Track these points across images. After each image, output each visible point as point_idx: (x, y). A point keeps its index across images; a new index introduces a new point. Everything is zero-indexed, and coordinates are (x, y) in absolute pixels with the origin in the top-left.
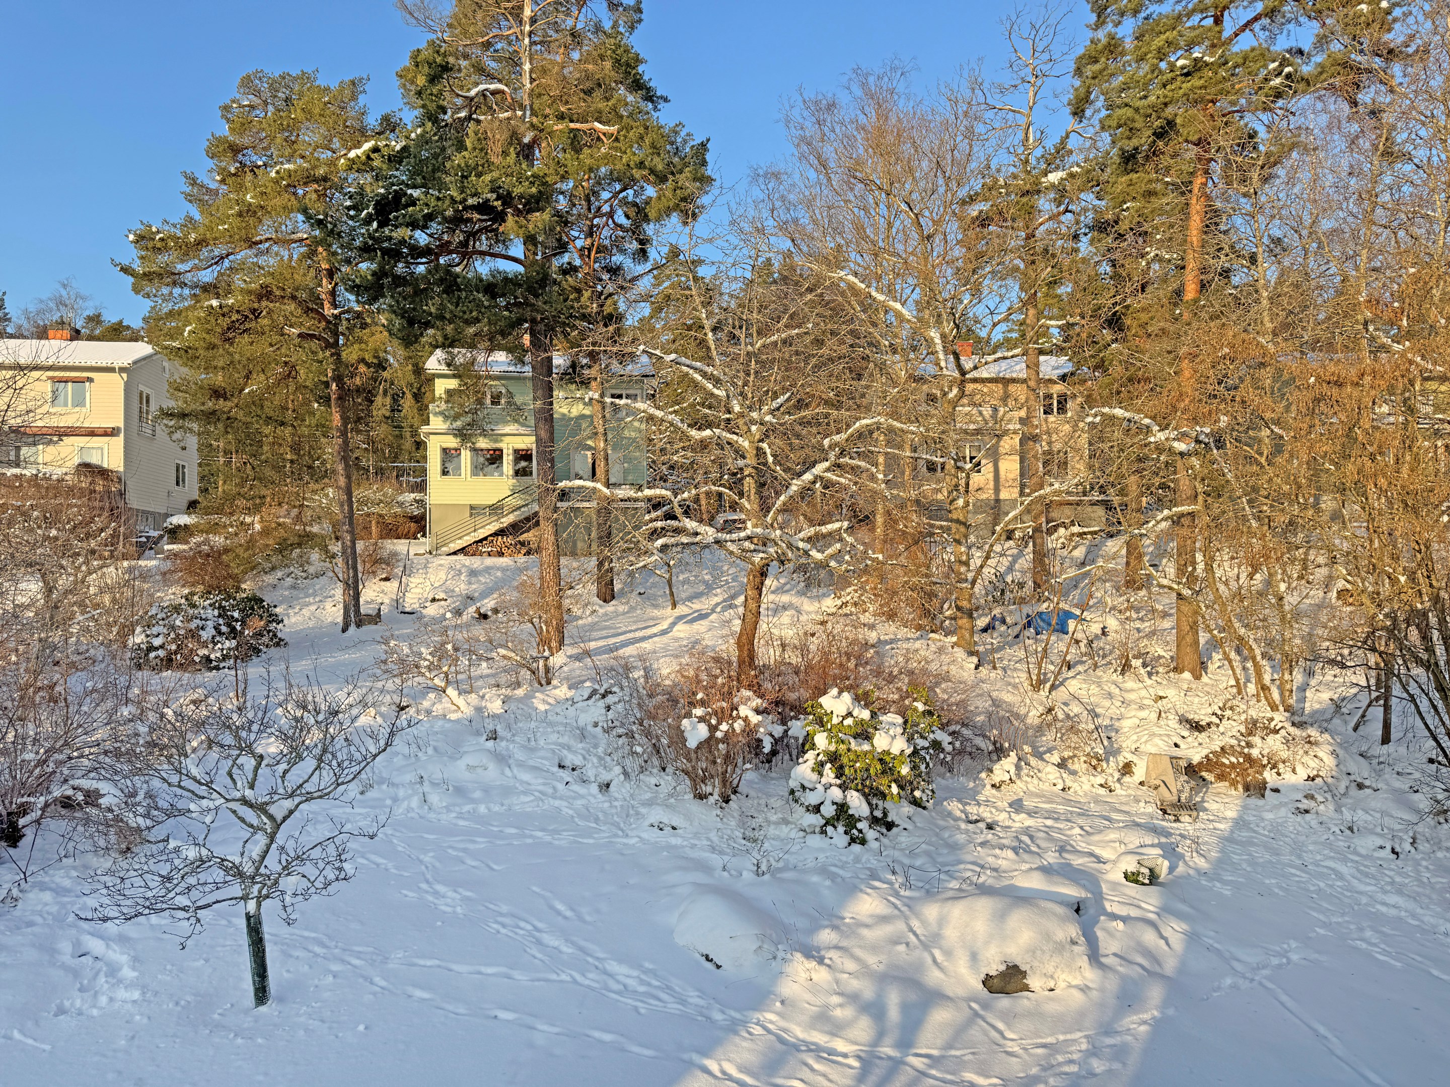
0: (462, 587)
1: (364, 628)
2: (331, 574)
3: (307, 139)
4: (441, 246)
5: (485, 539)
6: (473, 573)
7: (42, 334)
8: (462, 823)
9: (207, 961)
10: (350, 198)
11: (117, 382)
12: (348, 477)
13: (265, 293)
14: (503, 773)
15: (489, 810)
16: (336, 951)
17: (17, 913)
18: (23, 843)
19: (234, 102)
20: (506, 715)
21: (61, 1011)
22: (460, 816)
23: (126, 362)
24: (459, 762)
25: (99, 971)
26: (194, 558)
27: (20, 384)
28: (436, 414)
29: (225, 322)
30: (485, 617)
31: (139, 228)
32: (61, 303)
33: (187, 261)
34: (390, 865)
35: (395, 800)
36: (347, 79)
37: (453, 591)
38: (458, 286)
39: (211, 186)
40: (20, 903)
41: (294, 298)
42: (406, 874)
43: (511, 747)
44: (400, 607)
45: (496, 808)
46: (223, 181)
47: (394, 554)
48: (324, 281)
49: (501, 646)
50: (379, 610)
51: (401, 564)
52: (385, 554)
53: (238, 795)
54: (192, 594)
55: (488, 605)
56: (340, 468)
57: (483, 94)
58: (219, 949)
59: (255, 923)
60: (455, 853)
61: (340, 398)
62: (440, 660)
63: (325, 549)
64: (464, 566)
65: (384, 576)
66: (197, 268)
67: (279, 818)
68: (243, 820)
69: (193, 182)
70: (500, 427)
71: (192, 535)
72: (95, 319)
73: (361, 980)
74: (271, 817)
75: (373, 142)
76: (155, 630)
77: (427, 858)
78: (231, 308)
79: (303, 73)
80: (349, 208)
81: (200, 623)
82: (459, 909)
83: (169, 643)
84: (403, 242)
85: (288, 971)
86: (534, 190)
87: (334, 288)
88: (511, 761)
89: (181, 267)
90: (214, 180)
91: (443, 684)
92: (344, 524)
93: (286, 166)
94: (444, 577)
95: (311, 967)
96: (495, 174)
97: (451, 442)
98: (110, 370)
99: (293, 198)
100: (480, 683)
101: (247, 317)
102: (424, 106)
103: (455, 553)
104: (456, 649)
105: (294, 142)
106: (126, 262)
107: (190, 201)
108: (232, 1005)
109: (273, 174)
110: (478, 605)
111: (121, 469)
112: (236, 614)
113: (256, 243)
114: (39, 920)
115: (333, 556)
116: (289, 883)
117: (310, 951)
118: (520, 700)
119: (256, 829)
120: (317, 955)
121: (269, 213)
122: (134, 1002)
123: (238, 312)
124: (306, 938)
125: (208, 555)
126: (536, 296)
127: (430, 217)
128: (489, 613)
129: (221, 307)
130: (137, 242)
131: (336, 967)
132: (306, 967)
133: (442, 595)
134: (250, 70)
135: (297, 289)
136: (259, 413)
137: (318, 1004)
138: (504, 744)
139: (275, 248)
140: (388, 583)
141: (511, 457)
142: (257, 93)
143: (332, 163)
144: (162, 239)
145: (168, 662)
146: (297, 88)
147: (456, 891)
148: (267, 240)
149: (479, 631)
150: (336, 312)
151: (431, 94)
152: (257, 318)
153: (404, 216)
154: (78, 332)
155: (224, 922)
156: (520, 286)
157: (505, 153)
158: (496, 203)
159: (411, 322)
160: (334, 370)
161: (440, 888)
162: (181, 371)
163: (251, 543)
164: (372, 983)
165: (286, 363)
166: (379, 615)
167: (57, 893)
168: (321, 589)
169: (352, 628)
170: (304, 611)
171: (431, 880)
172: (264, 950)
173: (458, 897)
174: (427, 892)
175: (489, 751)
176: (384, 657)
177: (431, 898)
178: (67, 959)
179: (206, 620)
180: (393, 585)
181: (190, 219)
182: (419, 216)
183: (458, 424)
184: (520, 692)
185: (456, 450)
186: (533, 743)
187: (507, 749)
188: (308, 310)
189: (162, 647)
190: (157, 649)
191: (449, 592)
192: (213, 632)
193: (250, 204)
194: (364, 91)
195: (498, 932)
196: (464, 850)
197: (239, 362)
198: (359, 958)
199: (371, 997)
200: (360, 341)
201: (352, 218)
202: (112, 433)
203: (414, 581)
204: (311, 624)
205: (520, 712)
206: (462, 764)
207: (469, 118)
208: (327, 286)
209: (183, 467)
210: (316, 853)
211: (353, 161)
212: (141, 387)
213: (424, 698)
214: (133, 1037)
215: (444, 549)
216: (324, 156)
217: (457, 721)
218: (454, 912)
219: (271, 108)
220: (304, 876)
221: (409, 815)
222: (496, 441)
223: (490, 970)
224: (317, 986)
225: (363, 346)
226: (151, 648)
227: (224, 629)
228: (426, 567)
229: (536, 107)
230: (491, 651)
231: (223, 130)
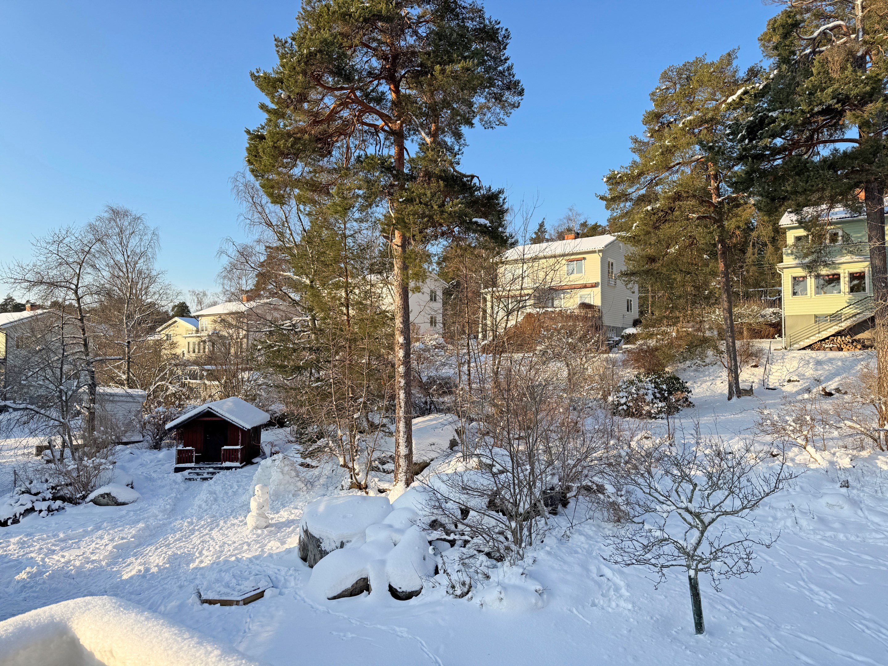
0: (810, 372)
1: (743, 398)
2: (719, 363)
3: (700, 97)
4: (794, 144)
5: (828, 338)
6: (819, 363)
7: (561, 237)
8: (826, 544)
9: (666, 597)
10: (729, 128)
11: (597, 258)
12: (730, 302)
13: (678, 197)
14: (856, 513)
15: (847, 538)
16: (744, 612)
17: (569, 544)
18: (569, 506)
19: (657, 89)
20: (854, 470)
21: (594, 605)
22: (824, 538)
23: (601, 246)
24: (820, 500)
25: (610, 587)
26: (638, 353)
27: (557, 268)
28: (788, 255)
29: (654, 218)
30: (830, 394)
31: (608, 173)
32: (569, 219)
33: (633, 186)
34: (775, 563)
35: (775, 518)
36: (725, 53)
37: (804, 375)
38: (808, 169)
39: (645, 141)
40: (570, 539)
41: (694, 196)
42: (787, 571)
43: (862, 495)
44: (766, 385)
45: (853, 538)
46: (652, 136)
47: (761, 351)
48: (712, 181)
49: (848, 419)
50: (752, 386)
51: (765, 356)
52: (754, 349)
53: (684, 506)
54: (639, 374)
55: (831, 386)
56: (724, 296)
57: (824, 33)
58: (672, 591)
59: (694, 583)
60: (823, 565)
61: (724, 253)
62: (801, 426)
63: (716, 348)
64: (812, 358)
65: (754, 364)
66: (638, 189)
67: (707, 522)
68: (685, 520)
69: (636, 141)
70: (837, 258)
71: (637, 340)
72: (584, 225)
73: (762, 637)
74: (702, 521)
75: (744, 88)
76: (621, 394)
77: (803, 564)
78: (659, 209)
79: (697, 58)
80: (728, 135)
81: (645, 391)
82: (830, 606)
83: (629, 402)
84: (766, 148)
85: (714, 617)
86: (868, 88)
87: (718, 185)
88: (862, 505)
89: (630, 190)
90: (647, 137)
91: (804, 443)
92: (728, 331)
93: (688, 118)
94: (797, 366)
95: (728, 618)
96: (836, 86)
97: (800, 272)
98: (593, 252)
99: (693, 137)
100: (831, 443)
101: (667, 212)
102: (779, 55)
103: (804, 349)
104: (812, 419)
105: (692, 102)
106: (602, 194)
107: (634, 152)
108: (682, 628)
109: (681, 125)
110: (824, 385)
111: (600, 304)
112: (664, 387)
113: (670, 168)
114: (580, 551)
115: (722, 352)
116: (716, 565)
117: (727, 608)
118: (865, 459)
119: (692, 527)
120: (732, 612)
121: (679, 149)
122: (629, 610)
123: (662, 211)
124: (724, 599)
125: (646, 351)
126: (871, 163)
127: (786, 127)
128: (833, 392)
129: (652, 210)
130: (607, 181)
131: (745, 623)
132: (725, 618)
133: (795, 378)
134: (666, 68)
135: (695, 191)
136: (675, 268)
137: (734, 644)
138: (855, 491)
139: (682, 168)
140: (756, 369)
141: (847, 279)
142: (670, 80)
143: (717, 108)
144: (620, 177)
145: (628, 413)
146: (693, 69)
147: (826, 593)
148: (677, 164)
149: (827, 405)
150: (720, 199)
151: (785, 46)
152: (672, 212)
153: (767, 131)
154: (578, 234)
155: (673, 576)
156: (857, 158)
157: (843, 69)
158: (836, 106)
159: (773, 200)
160: (719, 236)
161: (813, 587)
162: (632, 249)
163: (670, 345)
164: (769, 640)
165: (690, 236)
166: (751, 389)
167: (587, 538)
168: (713, 372)
169: (735, 399)
170: (703, 385)
171: (806, 580)
172: (700, 601)
173: (829, 597)
174: (804, 588)
175: (843, 495)
176: (761, 422)
177: (807, 593)
178: (594, 576)
179: (648, 389)
180: (760, 371)
181: (634, 162)
182: (778, 129)
183: (807, 260)
184: (865, 454)
185: (803, 277)
186: (880, 494)
187: (858, 496)
188: (702, 202)
189: (625, 404)
190: (622, 405)
191: (802, 376)
192: (653, 397)
193: (668, 146)
194: (737, 57)
195: (864, 631)
196: (830, 564)
197: (663, 240)
198: (759, 621)
199: (770, 650)
200: (737, 215)
201: (731, 140)
202: (595, 285)
203: (775, 368)
204: (708, 394)
205: (866, 468)
206: (823, 501)
207: (814, 52)
208: (713, 184)
209: (631, 301)
210: (731, 549)
211: (730, 104)
212: (609, 259)
213: (790, 451)
214: (630, 631)
215: (795, 346)
216: (711, 105)
217: (816, 470)
218: (826, 607)
219: (678, 86)
220: (725, 563)
221: (786, 531)
222: (835, 268)
223: (859, 658)
224: (733, 632)
225: (739, 218)
226: (619, 404)
227: (658, 395)
228: (783, 358)
229: (867, 27)
230: (839, 422)
231: (652, 107)
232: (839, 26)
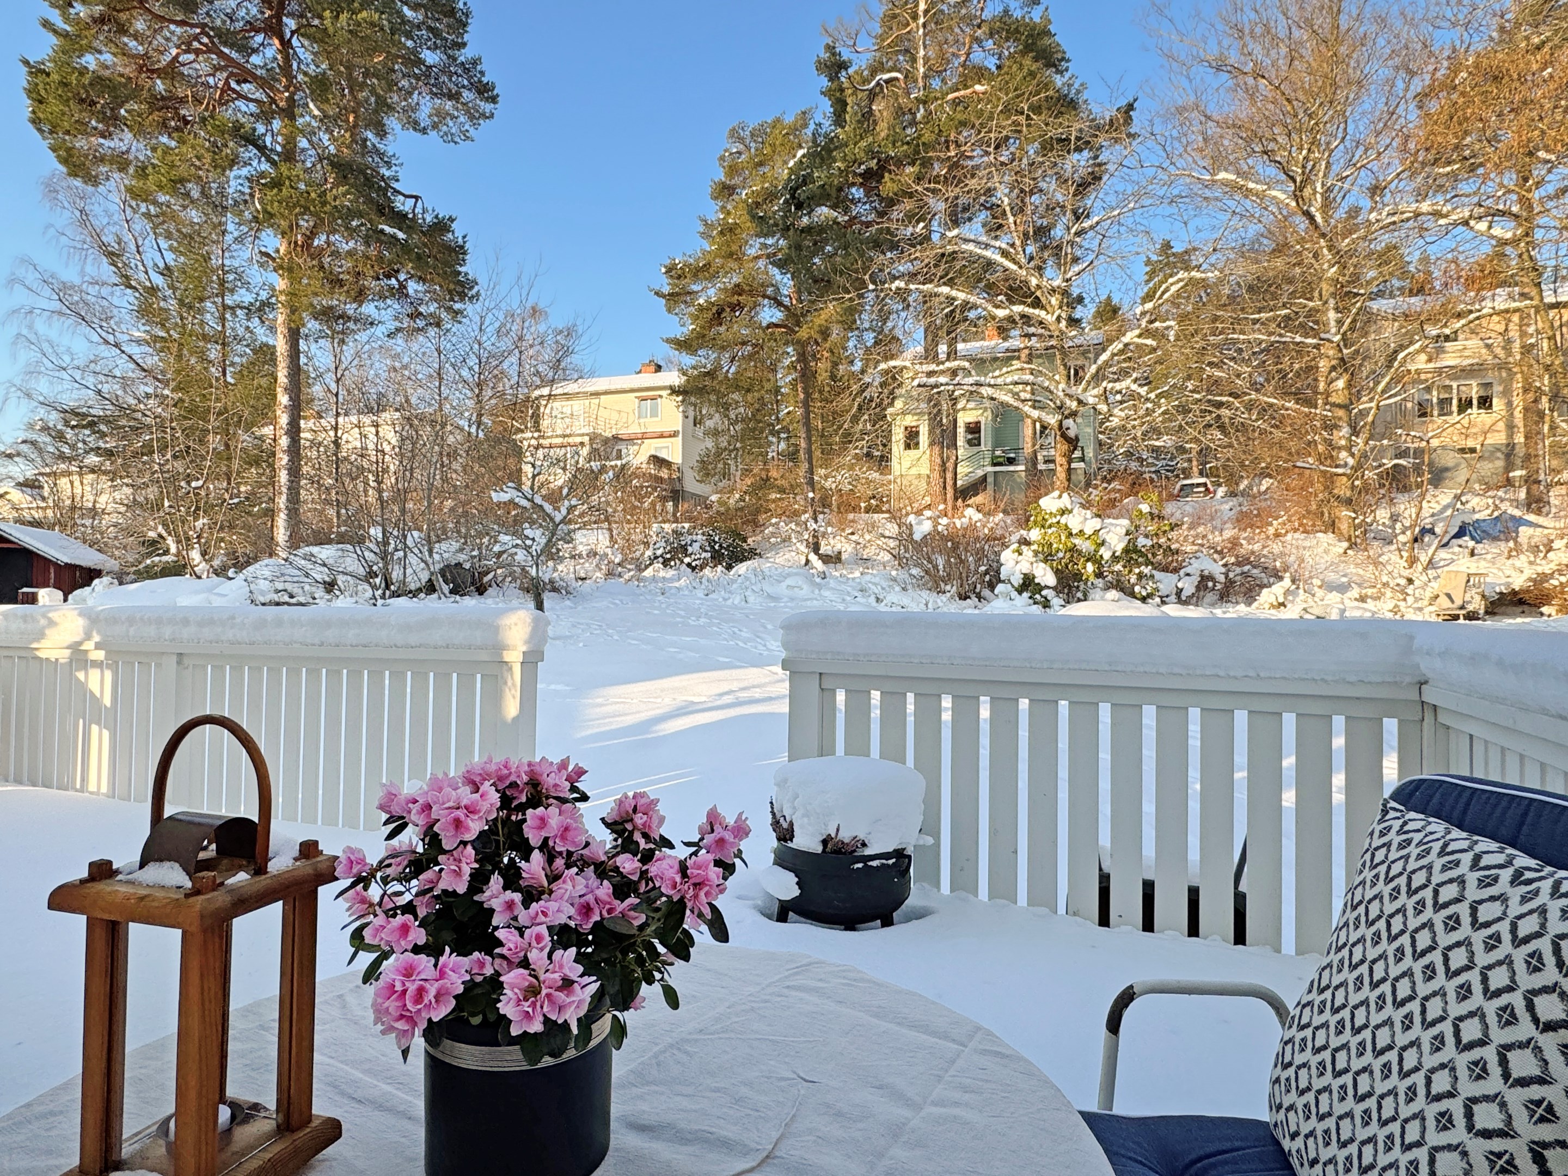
19: (726, 151)
29: (708, 315)
31: (668, 262)
50: (839, 553)
57: (879, 84)
65: (851, 531)
69: (704, 222)
75: (805, 150)
93: (754, 189)
106: (658, 288)
111: (680, 461)
123: (717, 305)
130: (666, 272)
134: (735, 124)
141: (962, 430)
142: (741, 140)
144: (682, 268)
154: (659, 365)
166: (838, 557)
181: (703, 251)
185: (916, 427)
202: (674, 434)
231: (721, 176)
232: (897, 79)
